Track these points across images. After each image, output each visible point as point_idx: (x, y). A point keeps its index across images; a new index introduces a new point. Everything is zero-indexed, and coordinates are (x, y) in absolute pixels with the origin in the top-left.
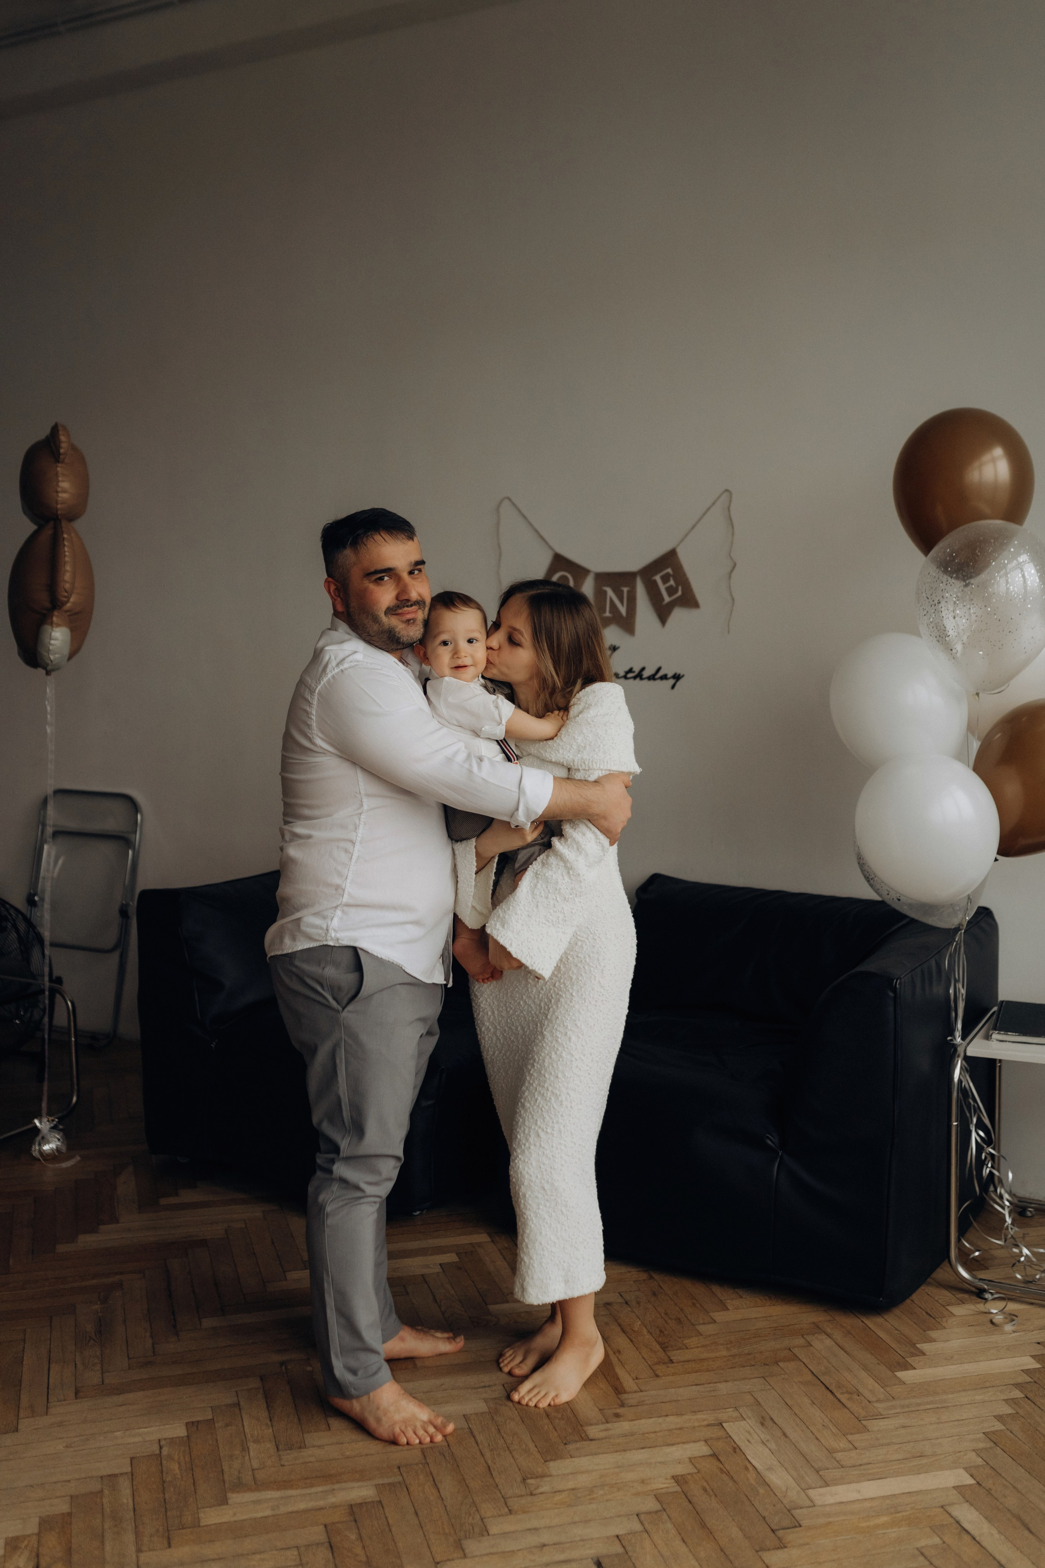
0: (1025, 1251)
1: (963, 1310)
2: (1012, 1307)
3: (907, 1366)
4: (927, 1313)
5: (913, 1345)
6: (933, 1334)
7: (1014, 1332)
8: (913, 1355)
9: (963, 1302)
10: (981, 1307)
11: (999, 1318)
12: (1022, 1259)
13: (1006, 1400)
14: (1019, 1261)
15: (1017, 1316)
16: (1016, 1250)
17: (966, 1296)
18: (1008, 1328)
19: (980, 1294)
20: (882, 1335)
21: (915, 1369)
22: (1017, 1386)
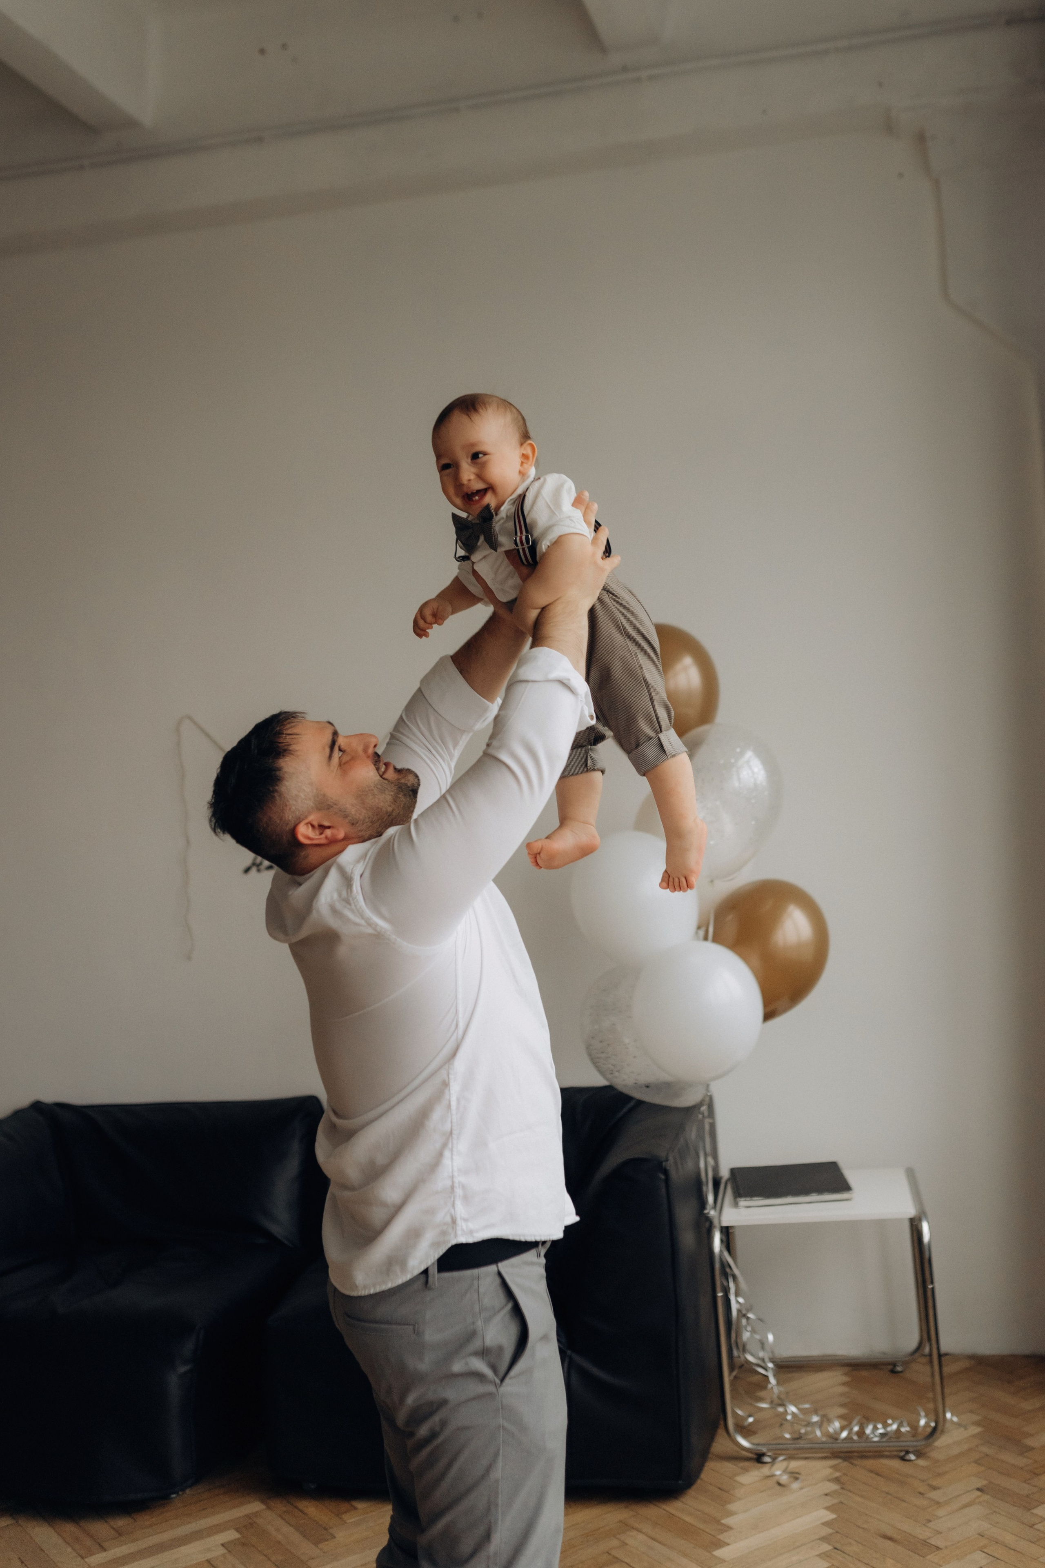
0: (792, 1409)
1: (751, 1476)
2: (794, 1465)
3: (720, 1544)
4: (720, 1489)
5: (718, 1522)
6: (732, 1507)
7: (801, 1488)
8: (722, 1532)
9: (746, 1470)
10: (765, 1470)
11: (784, 1479)
12: (789, 1417)
13: (818, 1555)
14: (786, 1420)
15: (799, 1474)
16: (781, 1409)
17: (747, 1464)
18: (795, 1485)
19: (759, 1458)
20: (688, 1519)
21: (728, 1544)
22: (824, 1539)
